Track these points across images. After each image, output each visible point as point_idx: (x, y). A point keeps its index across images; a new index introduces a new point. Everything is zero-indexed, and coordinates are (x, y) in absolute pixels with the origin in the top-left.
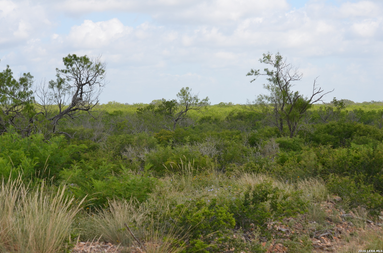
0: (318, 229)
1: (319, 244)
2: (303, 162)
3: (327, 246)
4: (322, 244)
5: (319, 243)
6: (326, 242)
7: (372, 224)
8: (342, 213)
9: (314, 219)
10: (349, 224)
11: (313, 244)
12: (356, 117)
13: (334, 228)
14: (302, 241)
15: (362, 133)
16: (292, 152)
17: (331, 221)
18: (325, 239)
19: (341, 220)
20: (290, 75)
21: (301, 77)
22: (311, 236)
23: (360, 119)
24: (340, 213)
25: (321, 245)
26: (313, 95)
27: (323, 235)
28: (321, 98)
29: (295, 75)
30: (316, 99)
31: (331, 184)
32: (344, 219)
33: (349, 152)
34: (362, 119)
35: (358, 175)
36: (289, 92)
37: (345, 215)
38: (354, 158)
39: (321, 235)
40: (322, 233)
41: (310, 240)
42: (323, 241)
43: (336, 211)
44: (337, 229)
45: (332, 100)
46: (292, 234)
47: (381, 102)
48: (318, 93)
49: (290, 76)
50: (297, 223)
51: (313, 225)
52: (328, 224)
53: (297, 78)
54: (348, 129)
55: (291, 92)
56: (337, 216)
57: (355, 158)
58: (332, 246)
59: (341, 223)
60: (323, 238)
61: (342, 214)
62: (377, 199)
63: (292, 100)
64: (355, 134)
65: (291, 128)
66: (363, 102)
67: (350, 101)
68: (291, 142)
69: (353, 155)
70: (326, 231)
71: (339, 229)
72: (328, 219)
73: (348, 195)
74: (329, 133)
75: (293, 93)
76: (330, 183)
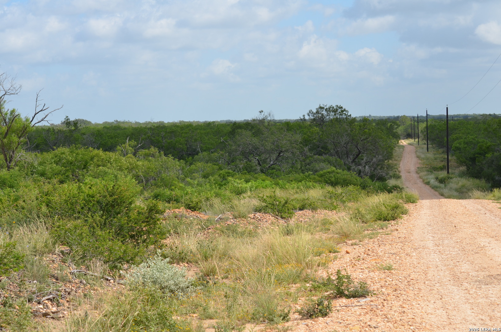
0: (40, 290)
1: (41, 310)
2: (21, 202)
3: (53, 313)
4: (45, 310)
5: (41, 308)
6: (51, 307)
7: (112, 281)
8: (71, 268)
9: (34, 277)
10: (81, 282)
11: (34, 311)
12: (94, 142)
13: (60, 289)
14: (17, 307)
15: (100, 163)
16: (9, 189)
17: (57, 280)
18: (49, 304)
19: (70, 278)
20: (4, 87)
21: (19, 89)
22: (30, 301)
23: (100, 144)
24: (70, 269)
25: (44, 312)
26: (35, 114)
27: (47, 297)
28: (45, 117)
29: (12, 88)
30: (40, 119)
31: (56, 231)
32: (74, 276)
33: (79, 187)
34: (102, 145)
35: (93, 217)
36: (3, 110)
37: (75, 271)
38: (87, 196)
39: (44, 298)
40: (44, 296)
41: (28, 305)
42: (47, 306)
43: (64, 266)
44: (65, 290)
45: (63, 120)
46: (5, 298)
47: (126, 122)
48: (41, 111)
49: (5, 89)
50: (11, 283)
51: (33, 286)
52: (54, 284)
53: (14, 91)
54: (82, 158)
55: (6, 110)
56: (66, 272)
57: (89, 195)
58: (59, 312)
59: (70, 282)
60: (46, 301)
61: (72, 270)
62: (117, 248)
63: (7, 120)
64: (92, 164)
65: (7, 158)
66: (103, 123)
67: (86, 121)
68: (7, 177)
69: (86, 191)
70: (51, 293)
71: (67, 290)
72: (53, 276)
73: (80, 245)
74: (57, 163)
75: (9, 112)
76: (56, 228)
